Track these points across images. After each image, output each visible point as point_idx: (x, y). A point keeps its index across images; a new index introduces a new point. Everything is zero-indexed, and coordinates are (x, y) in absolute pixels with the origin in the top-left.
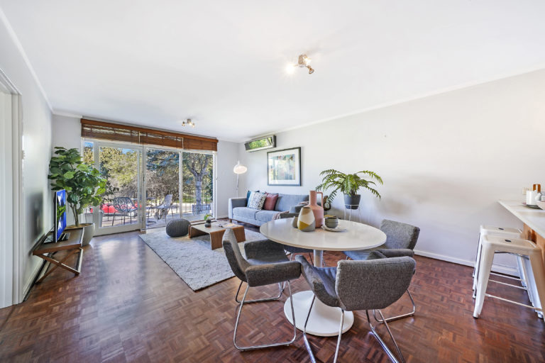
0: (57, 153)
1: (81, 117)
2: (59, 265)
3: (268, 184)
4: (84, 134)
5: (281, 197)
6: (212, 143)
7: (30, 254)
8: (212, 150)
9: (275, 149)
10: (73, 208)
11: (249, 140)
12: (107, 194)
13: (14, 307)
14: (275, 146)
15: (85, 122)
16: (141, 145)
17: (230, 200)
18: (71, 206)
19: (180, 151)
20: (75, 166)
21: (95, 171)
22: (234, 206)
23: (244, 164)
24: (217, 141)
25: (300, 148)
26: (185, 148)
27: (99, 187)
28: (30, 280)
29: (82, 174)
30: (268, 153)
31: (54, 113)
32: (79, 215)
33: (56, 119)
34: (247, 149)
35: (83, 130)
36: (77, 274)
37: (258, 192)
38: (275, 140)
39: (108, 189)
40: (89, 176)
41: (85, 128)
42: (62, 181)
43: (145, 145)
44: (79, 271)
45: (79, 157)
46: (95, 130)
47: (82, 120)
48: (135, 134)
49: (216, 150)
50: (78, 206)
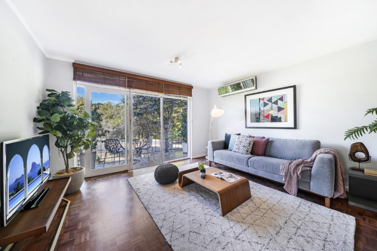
0: (49, 95)
1: (74, 62)
3: (246, 127)
4: (76, 77)
5: (272, 142)
8: (188, 95)
9: (256, 91)
10: (63, 153)
12: (100, 136)
14: (256, 88)
15: (76, 66)
16: (128, 90)
17: (210, 143)
18: (61, 151)
19: (161, 96)
20: (66, 109)
21: (86, 115)
22: (214, 149)
23: (221, 107)
24: (192, 87)
25: (294, 87)
26: (166, 93)
27: (89, 130)
29: (73, 117)
30: (246, 96)
31: (48, 56)
32: (69, 160)
35: (75, 74)
37: (239, 134)
38: (256, 81)
39: (100, 132)
40: (79, 119)
41: (77, 72)
42: (50, 125)
43: (132, 90)
45: (69, 99)
46: (86, 74)
47: (74, 64)
48: (123, 79)
49: (191, 96)
50: (69, 150)
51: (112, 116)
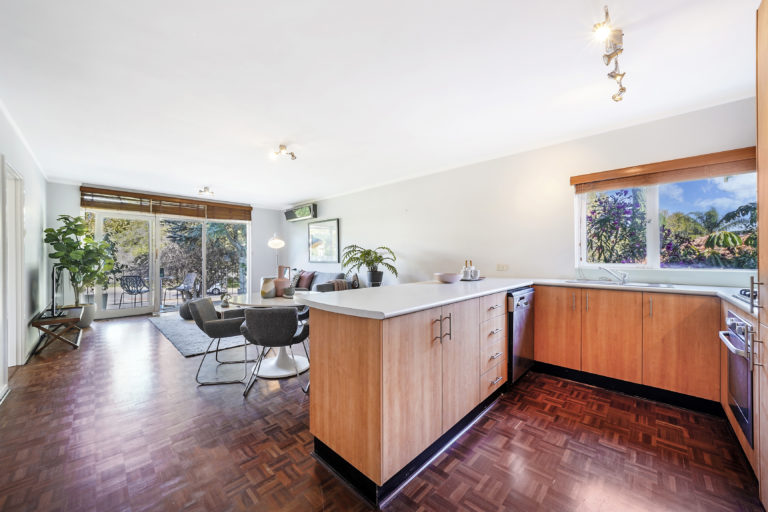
1: (81, 185)
2: (57, 337)
4: (84, 203)
5: (317, 275)
6: (245, 212)
7: (29, 325)
8: (245, 219)
9: (315, 220)
11: (290, 207)
13: (18, 367)
14: (315, 216)
15: (84, 190)
16: (154, 215)
19: (203, 221)
23: (281, 236)
24: (251, 209)
25: (338, 220)
26: (209, 218)
28: (29, 349)
30: (309, 224)
31: (49, 180)
33: (52, 188)
34: (287, 219)
35: (82, 200)
36: (76, 347)
37: (295, 269)
38: (314, 209)
39: (114, 267)
41: (85, 197)
43: (158, 215)
44: (78, 344)
46: (95, 198)
47: (81, 188)
48: (146, 202)
49: (250, 219)
51: (139, 239)
